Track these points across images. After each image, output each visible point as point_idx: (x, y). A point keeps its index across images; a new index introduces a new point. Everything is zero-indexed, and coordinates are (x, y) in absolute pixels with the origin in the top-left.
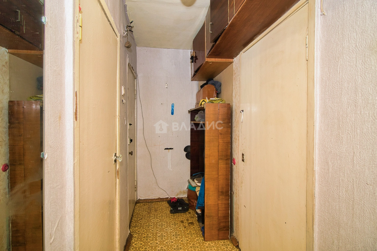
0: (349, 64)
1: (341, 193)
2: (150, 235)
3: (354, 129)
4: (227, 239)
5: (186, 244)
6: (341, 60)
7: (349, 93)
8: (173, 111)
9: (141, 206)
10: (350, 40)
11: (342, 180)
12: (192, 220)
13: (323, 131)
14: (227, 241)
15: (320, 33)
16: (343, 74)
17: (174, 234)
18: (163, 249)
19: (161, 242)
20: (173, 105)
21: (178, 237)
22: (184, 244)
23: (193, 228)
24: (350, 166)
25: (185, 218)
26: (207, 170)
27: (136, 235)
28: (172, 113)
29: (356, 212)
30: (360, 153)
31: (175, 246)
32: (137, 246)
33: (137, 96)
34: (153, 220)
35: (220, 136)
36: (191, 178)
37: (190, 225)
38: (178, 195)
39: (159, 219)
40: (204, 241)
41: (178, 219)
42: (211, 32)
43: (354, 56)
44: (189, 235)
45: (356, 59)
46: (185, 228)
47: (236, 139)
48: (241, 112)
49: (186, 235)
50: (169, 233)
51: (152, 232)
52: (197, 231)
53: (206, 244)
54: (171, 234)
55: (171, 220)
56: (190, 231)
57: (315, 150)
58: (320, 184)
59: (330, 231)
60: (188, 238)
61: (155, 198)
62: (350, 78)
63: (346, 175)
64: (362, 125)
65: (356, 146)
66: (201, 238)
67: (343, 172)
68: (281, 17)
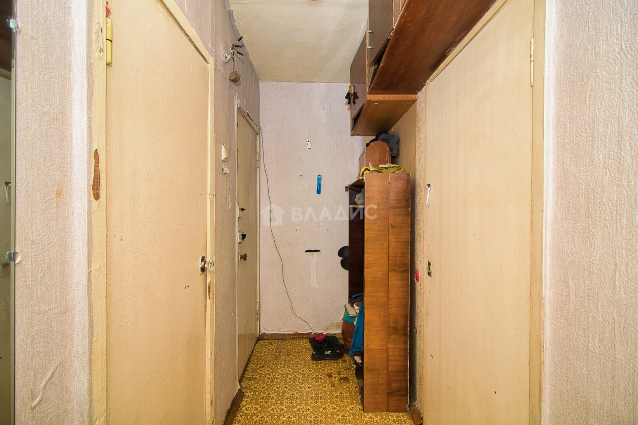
0: (608, 86)
1: (590, 344)
2: (273, 395)
3: (617, 216)
4: (404, 411)
5: (331, 414)
6: (593, 80)
7: (607, 145)
8: (320, 187)
9: (266, 345)
10: (609, 38)
11: (593, 318)
12: (346, 373)
13: (559, 221)
14: (404, 414)
15: (556, 31)
16: (597, 107)
17: (313, 395)
18: (291, 421)
19: (289, 408)
20: (320, 177)
21: (320, 401)
22: (328, 414)
23: (347, 387)
24: (608, 289)
25: (334, 370)
26: (367, 289)
27: (249, 394)
28: (319, 192)
29: (619, 385)
30: (626, 265)
31: (311, 417)
32: (248, 412)
33: (260, 163)
34: (282, 369)
35: (391, 229)
36: (349, 302)
37: (342, 381)
38: (327, 329)
39: (292, 369)
40: (362, 412)
41: (323, 370)
42: (370, 47)
43: (617, 71)
44: (339, 400)
45: (621, 76)
46: (333, 386)
47: (420, 236)
48: (427, 187)
49: (333, 399)
50: (305, 394)
51: (277, 390)
52: (353, 394)
53: (365, 417)
54: (308, 396)
55: (311, 371)
56: (341, 393)
57: (544, 257)
58: (554, 324)
59: (571, 416)
60: (336, 404)
61: (290, 333)
62: (609, 114)
63: (600, 308)
64: (631, 209)
65: (619, 251)
66: (357, 406)
67: (596, 302)
68: (489, 9)
